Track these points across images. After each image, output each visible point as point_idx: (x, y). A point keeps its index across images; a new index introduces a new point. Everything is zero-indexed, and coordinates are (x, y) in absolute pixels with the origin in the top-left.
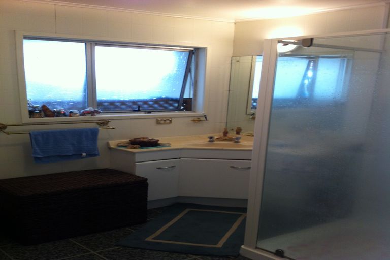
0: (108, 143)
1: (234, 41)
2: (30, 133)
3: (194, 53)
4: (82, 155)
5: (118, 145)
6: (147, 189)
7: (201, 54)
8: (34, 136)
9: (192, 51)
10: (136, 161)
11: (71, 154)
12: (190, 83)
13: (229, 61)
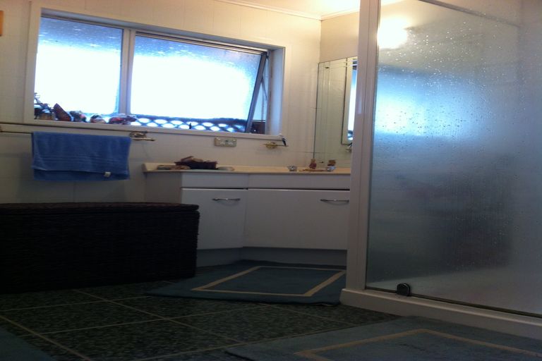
0: (143, 167)
1: (321, 43)
2: (32, 134)
3: (267, 57)
4: (104, 174)
5: (158, 168)
6: (198, 222)
7: (277, 57)
8: (37, 139)
9: (265, 53)
10: (183, 185)
11: (88, 171)
12: (263, 97)
13: (315, 69)
